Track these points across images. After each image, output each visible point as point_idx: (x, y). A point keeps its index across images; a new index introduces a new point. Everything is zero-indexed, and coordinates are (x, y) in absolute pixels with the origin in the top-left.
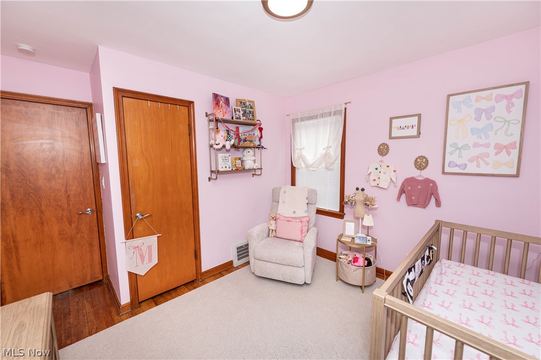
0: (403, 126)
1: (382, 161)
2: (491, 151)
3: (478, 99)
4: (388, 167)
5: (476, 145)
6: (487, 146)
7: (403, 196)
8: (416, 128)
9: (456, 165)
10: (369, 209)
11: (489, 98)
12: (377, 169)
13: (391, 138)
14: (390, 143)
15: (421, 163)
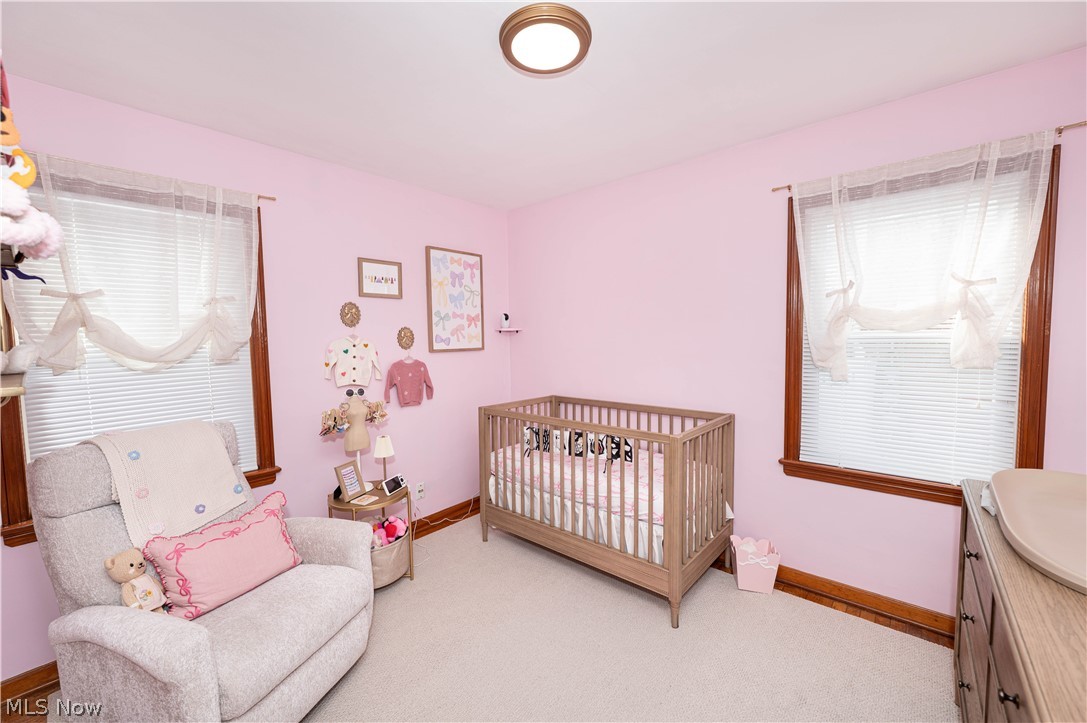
0: (379, 277)
1: (353, 337)
2: (465, 322)
3: (453, 261)
4: (366, 346)
5: (455, 315)
6: (461, 316)
7: (393, 392)
8: (396, 283)
9: (442, 340)
10: (378, 428)
11: (458, 262)
12: (346, 352)
13: (361, 294)
14: (360, 302)
15: (405, 338)
